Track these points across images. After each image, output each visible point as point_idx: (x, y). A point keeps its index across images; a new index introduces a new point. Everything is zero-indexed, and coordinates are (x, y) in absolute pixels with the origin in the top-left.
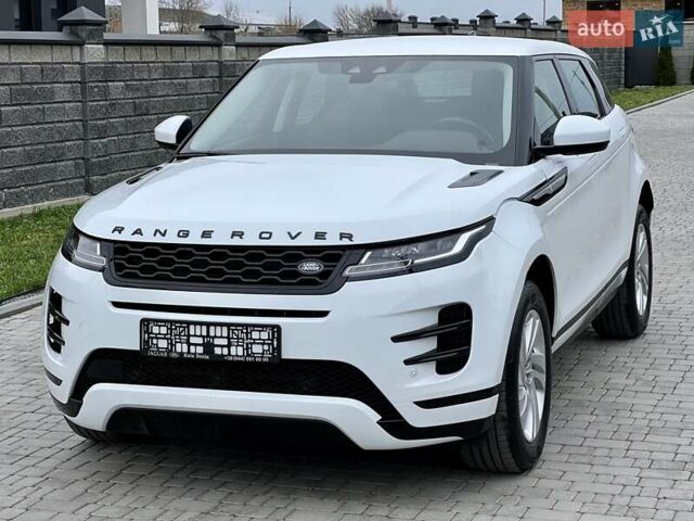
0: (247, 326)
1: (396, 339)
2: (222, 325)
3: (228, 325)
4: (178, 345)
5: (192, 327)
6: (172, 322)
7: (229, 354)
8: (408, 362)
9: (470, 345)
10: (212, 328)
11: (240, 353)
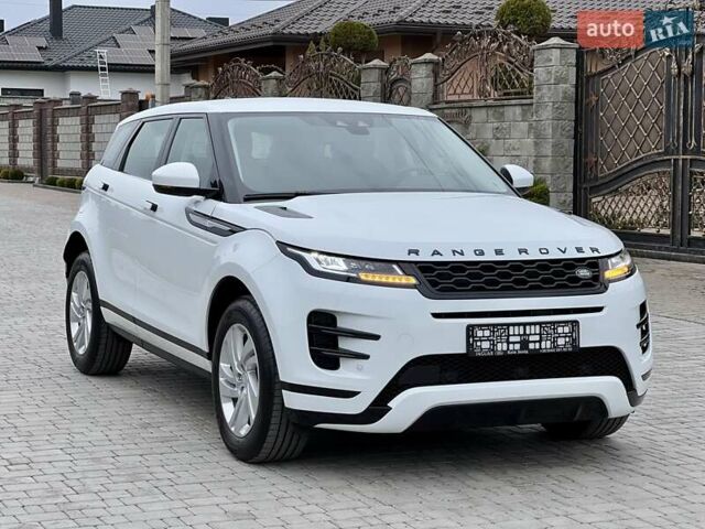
0: (553, 323)
2: (535, 324)
3: (540, 324)
4: (499, 345)
5: (511, 328)
6: (494, 325)
7: (540, 348)
10: (528, 327)
11: (548, 346)
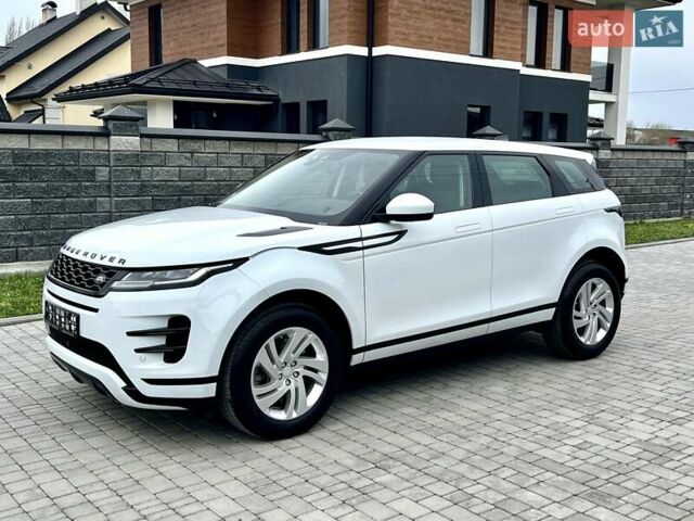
0: (70, 311)
1: (129, 334)
2: (63, 309)
4: (54, 319)
5: (57, 309)
8: (137, 351)
9: (186, 344)
